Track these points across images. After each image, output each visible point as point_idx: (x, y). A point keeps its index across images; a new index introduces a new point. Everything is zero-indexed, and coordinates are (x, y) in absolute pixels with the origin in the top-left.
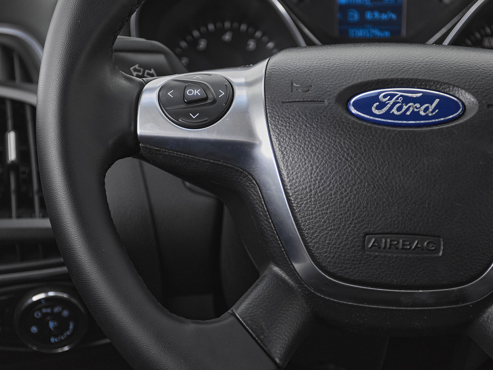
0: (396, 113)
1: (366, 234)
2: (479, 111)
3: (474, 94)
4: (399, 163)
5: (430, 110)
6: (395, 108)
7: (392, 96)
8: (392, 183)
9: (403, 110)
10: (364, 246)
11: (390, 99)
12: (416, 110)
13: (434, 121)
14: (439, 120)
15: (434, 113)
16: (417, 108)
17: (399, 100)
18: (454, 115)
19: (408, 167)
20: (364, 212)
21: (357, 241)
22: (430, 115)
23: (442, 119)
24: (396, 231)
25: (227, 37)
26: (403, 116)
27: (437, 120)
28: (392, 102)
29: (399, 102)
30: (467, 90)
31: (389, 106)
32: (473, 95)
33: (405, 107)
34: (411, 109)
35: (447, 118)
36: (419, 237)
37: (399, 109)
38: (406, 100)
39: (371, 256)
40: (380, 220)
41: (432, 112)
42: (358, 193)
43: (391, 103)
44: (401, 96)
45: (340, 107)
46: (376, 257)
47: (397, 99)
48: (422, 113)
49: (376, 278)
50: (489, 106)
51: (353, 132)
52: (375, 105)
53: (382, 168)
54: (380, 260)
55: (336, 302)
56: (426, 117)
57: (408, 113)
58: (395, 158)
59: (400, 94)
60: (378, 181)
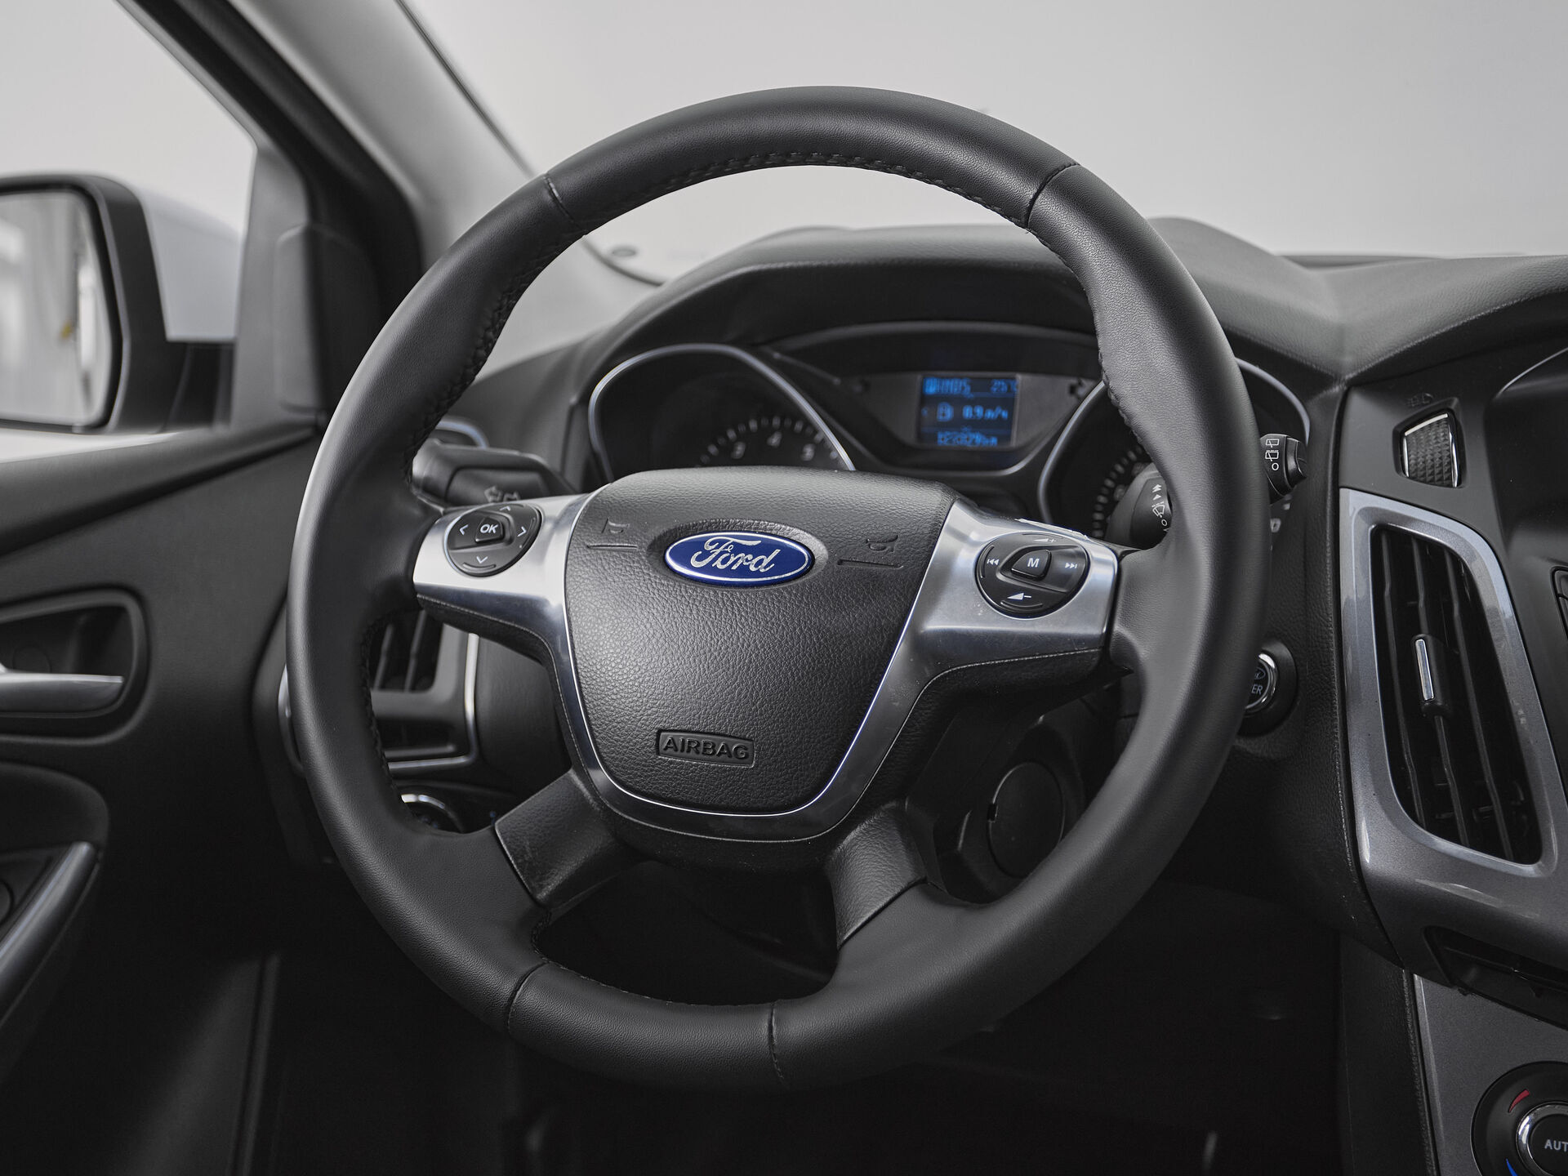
0: (720, 567)
1: (660, 731)
2: (827, 567)
3: (825, 543)
4: (707, 635)
5: (764, 564)
6: (720, 559)
7: (722, 542)
8: (695, 660)
9: (729, 563)
10: (657, 746)
11: (717, 548)
12: (745, 564)
13: (765, 579)
14: (772, 578)
15: (768, 569)
16: (747, 560)
17: (729, 550)
18: (793, 573)
19: (718, 641)
20: (658, 700)
21: (648, 740)
22: (762, 570)
23: (776, 577)
24: (696, 728)
25: (775, 440)
26: (728, 572)
27: (769, 578)
28: (718, 551)
29: (727, 552)
30: (818, 538)
31: (713, 556)
32: (825, 545)
33: (733, 559)
34: (740, 562)
35: (783, 576)
36: (726, 738)
37: (724, 562)
38: (738, 549)
39: (665, 761)
40: (677, 712)
41: (765, 568)
42: (654, 673)
43: (716, 553)
44: (733, 543)
45: (652, 556)
46: (671, 763)
47: (727, 547)
48: (752, 568)
49: (671, 792)
50: (841, 562)
51: (658, 590)
52: (696, 555)
53: (685, 641)
54: (675, 768)
55: (637, 823)
56: (757, 574)
57: (734, 568)
58: (704, 628)
59: (732, 540)
60: (678, 659)
